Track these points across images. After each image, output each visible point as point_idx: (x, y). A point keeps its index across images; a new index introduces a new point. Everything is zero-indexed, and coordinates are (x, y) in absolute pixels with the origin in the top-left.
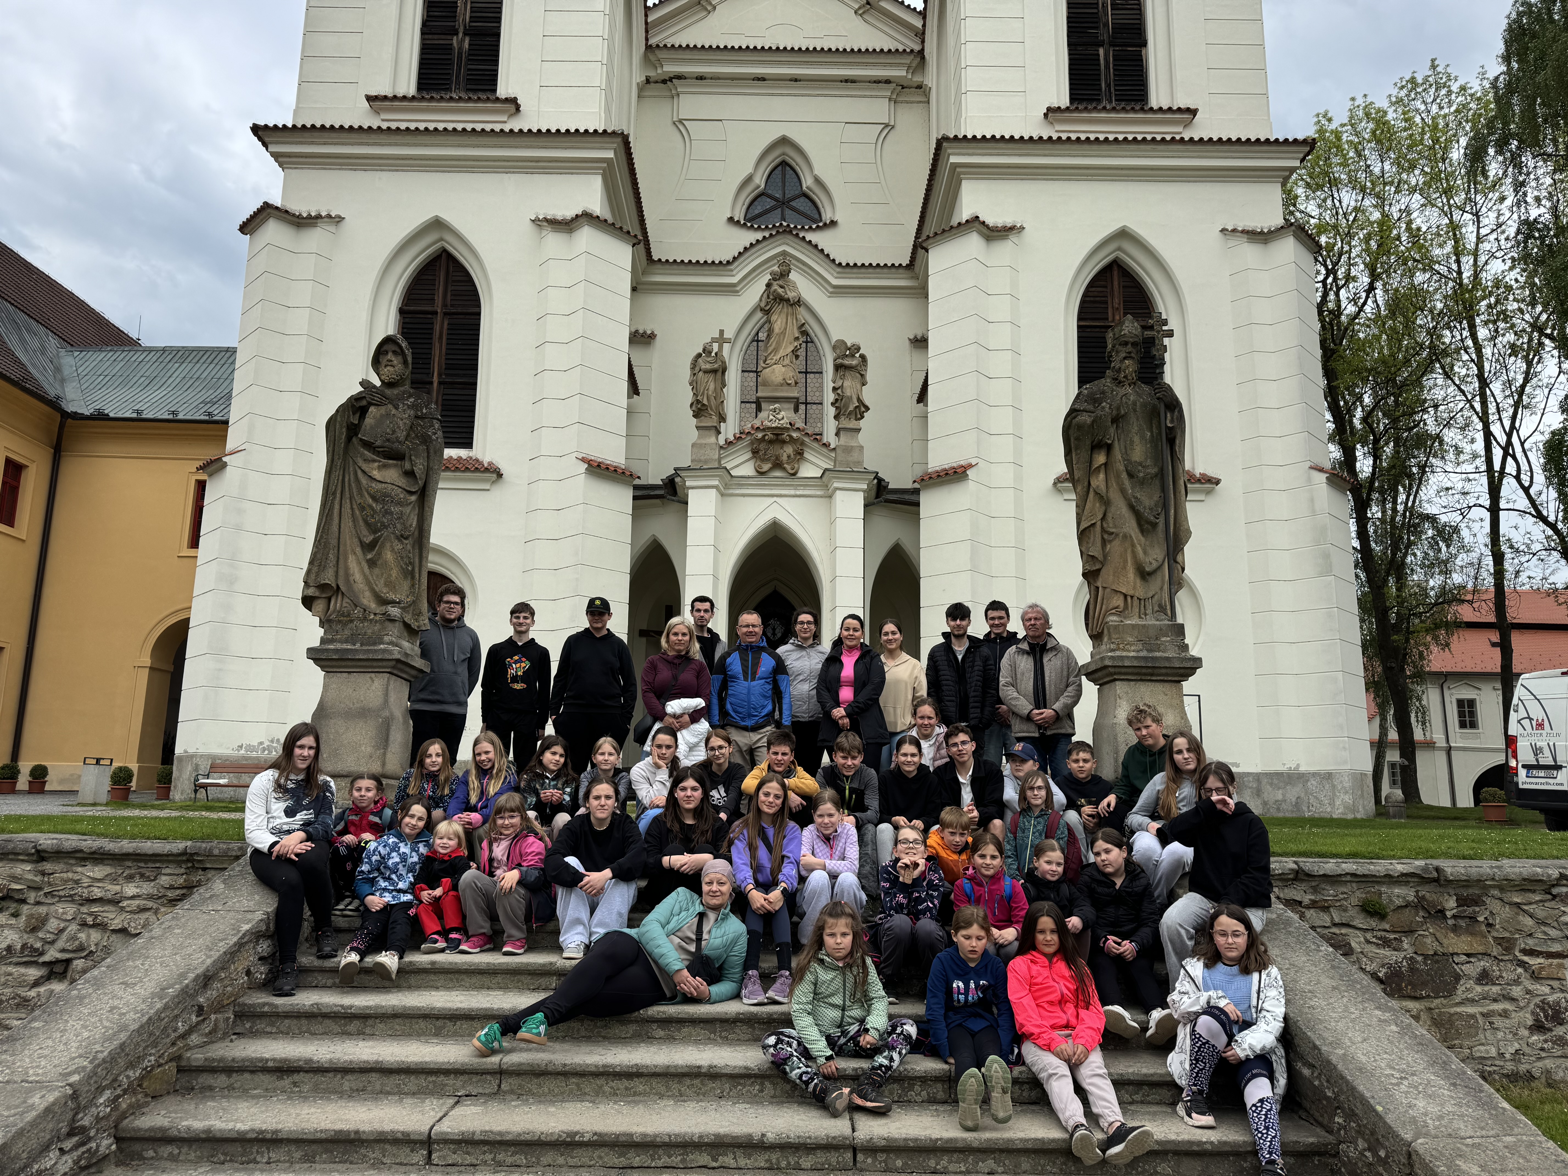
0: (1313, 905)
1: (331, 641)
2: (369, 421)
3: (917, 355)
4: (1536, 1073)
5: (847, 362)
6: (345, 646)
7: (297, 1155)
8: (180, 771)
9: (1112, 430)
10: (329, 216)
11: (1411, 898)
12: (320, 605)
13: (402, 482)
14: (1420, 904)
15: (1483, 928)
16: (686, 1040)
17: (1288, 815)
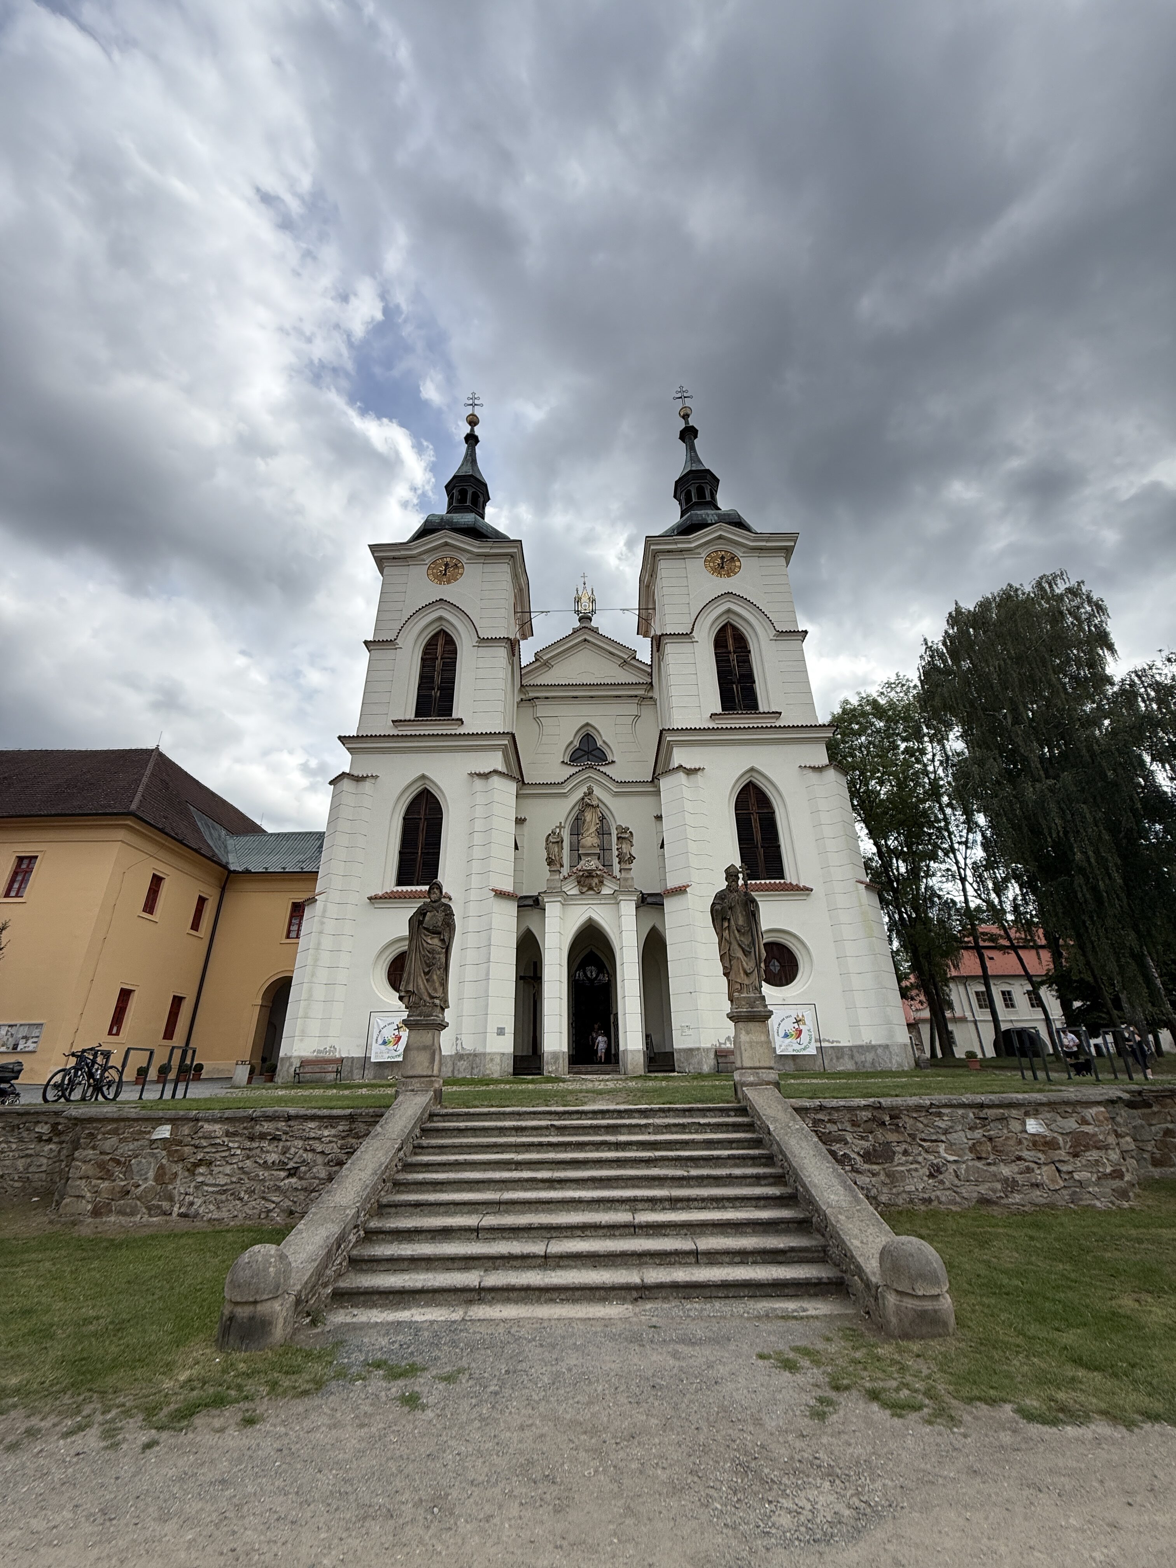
0: (830, 1121)
1: (411, 1016)
2: (427, 918)
3: (658, 822)
4: (933, 1197)
5: (623, 835)
6: (419, 1018)
7: (429, 1237)
8: (282, 1065)
9: (729, 912)
10: (372, 776)
11: (870, 1116)
12: (406, 1000)
13: (439, 944)
14: (874, 1119)
15: (903, 1129)
16: (569, 1188)
17: (869, 1070)
